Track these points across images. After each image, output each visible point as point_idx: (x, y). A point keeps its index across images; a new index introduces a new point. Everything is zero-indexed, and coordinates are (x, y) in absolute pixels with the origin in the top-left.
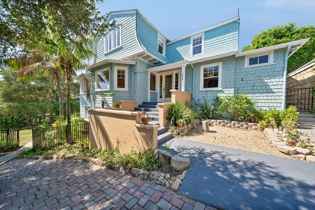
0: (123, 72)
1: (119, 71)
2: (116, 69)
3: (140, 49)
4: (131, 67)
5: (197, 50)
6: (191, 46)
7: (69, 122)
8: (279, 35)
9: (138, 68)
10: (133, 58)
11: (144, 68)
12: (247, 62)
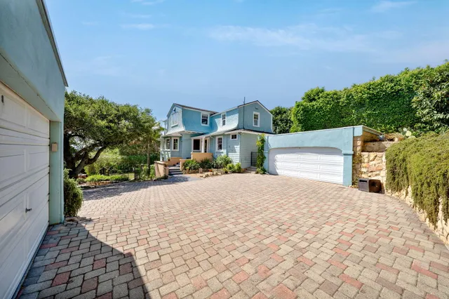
0: (177, 140)
1: (174, 140)
5: (224, 123)
6: (221, 120)
7: (149, 167)
8: (310, 98)
9: (183, 138)
10: (180, 133)
11: (188, 137)
12: (231, 137)
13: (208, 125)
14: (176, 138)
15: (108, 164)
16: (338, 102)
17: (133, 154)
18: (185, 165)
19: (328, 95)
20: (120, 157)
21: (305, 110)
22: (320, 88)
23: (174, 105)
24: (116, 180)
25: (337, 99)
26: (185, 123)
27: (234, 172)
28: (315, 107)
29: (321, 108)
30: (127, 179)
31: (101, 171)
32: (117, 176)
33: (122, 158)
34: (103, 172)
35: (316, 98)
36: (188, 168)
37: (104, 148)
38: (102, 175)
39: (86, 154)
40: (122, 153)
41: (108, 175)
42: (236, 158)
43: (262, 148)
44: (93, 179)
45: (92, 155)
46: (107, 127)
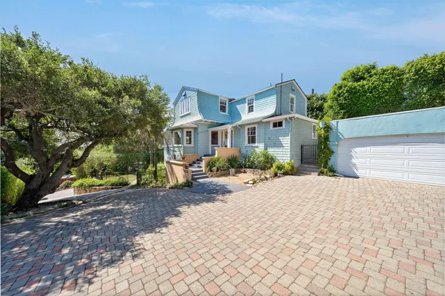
0: (190, 132)
1: (187, 132)
2: (185, 131)
3: (199, 117)
4: (195, 129)
5: (251, 109)
6: (246, 106)
7: (156, 168)
8: (357, 77)
9: (200, 130)
10: (196, 123)
11: (205, 128)
12: (271, 125)
13: (226, 113)
14: (189, 130)
15: (101, 164)
16: (401, 80)
17: (130, 151)
18: (210, 166)
19: (384, 71)
20: (115, 156)
21: (352, 91)
22: (372, 64)
23: (184, 89)
24: (112, 185)
25: (399, 75)
26: (201, 109)
27: (286, 174)
28: (366, 87)
29: (375, 88)
30: (126, 184)
31: (92, 172)
32: (114, 179)
33: (118, 157)
34: (94, 174)
35: (366, 75)
36: (215, 168)
37: (95, 143)
38: (94, 179)
39: (69, 153)
40: (117, 151)
41: (102, 179)
42: (284, 154)
43: (327, 139)
44: (82, 185)
45: (78, 153)
46: (100, 102)
